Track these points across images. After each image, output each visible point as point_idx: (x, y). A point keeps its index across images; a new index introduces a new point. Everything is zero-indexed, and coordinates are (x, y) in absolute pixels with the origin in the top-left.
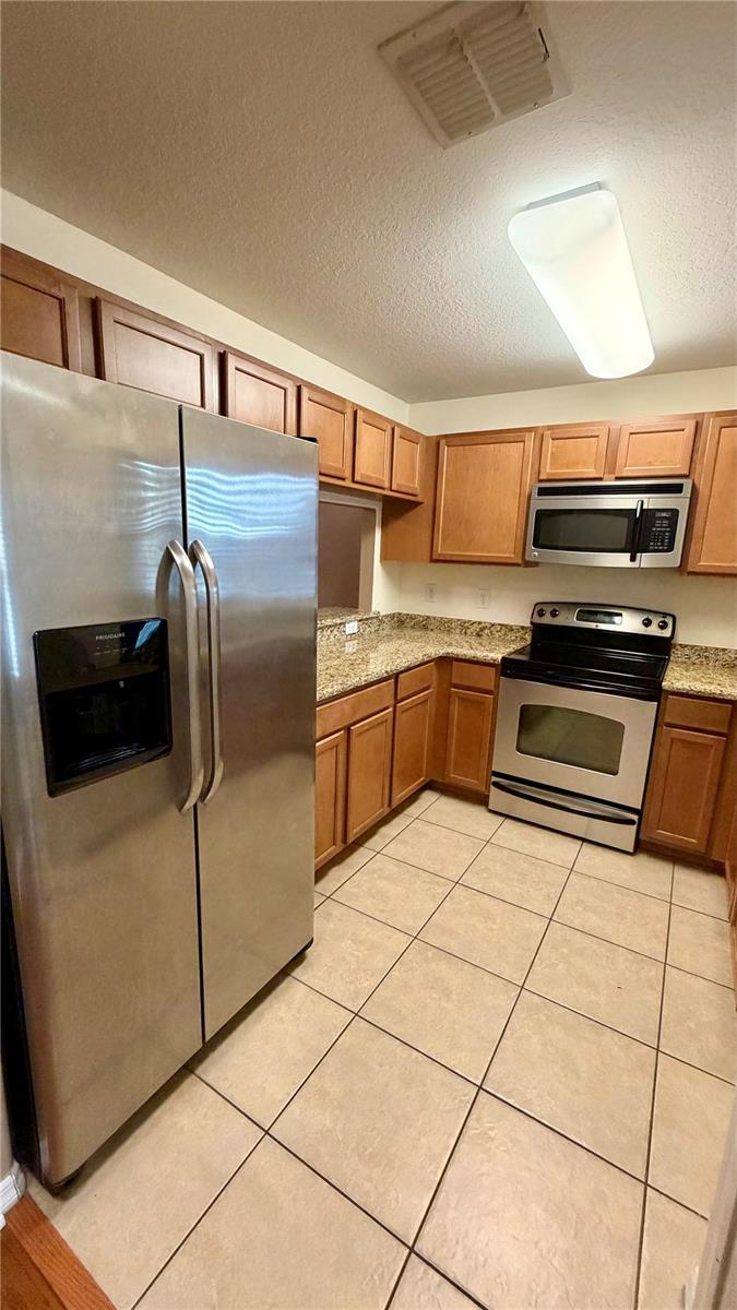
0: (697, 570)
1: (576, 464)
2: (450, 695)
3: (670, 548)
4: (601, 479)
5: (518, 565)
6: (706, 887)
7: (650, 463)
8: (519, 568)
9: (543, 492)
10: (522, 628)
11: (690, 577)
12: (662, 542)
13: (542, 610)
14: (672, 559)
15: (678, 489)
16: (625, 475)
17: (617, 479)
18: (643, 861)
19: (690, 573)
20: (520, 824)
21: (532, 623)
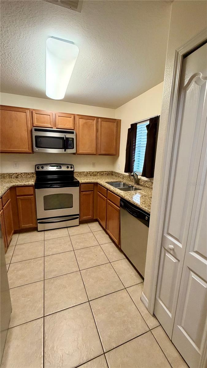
0: (79, 153)
1: (44, 123)
2: (17, 199)
3: (73, 148)
4: (52, 128)
5: (31, 153)
6: (95, 225)
7: (64, 125)
8: (30, 154)
9: (36, 130)
10: (32, 173)
11: (78, 155)
12: (71, 146)
13: (38, 167)
14: (73, 151)
15: (73, 133)
16: (59, 128)
17: (57, 128)
18: (81, 226)
19: (78, 154)
20: (49, 231)
21: (36, 171)
